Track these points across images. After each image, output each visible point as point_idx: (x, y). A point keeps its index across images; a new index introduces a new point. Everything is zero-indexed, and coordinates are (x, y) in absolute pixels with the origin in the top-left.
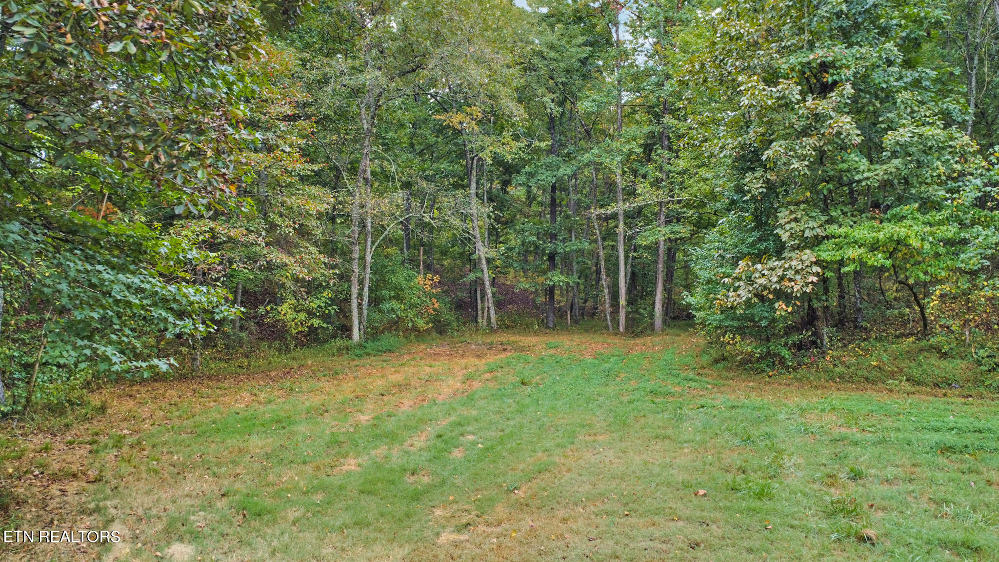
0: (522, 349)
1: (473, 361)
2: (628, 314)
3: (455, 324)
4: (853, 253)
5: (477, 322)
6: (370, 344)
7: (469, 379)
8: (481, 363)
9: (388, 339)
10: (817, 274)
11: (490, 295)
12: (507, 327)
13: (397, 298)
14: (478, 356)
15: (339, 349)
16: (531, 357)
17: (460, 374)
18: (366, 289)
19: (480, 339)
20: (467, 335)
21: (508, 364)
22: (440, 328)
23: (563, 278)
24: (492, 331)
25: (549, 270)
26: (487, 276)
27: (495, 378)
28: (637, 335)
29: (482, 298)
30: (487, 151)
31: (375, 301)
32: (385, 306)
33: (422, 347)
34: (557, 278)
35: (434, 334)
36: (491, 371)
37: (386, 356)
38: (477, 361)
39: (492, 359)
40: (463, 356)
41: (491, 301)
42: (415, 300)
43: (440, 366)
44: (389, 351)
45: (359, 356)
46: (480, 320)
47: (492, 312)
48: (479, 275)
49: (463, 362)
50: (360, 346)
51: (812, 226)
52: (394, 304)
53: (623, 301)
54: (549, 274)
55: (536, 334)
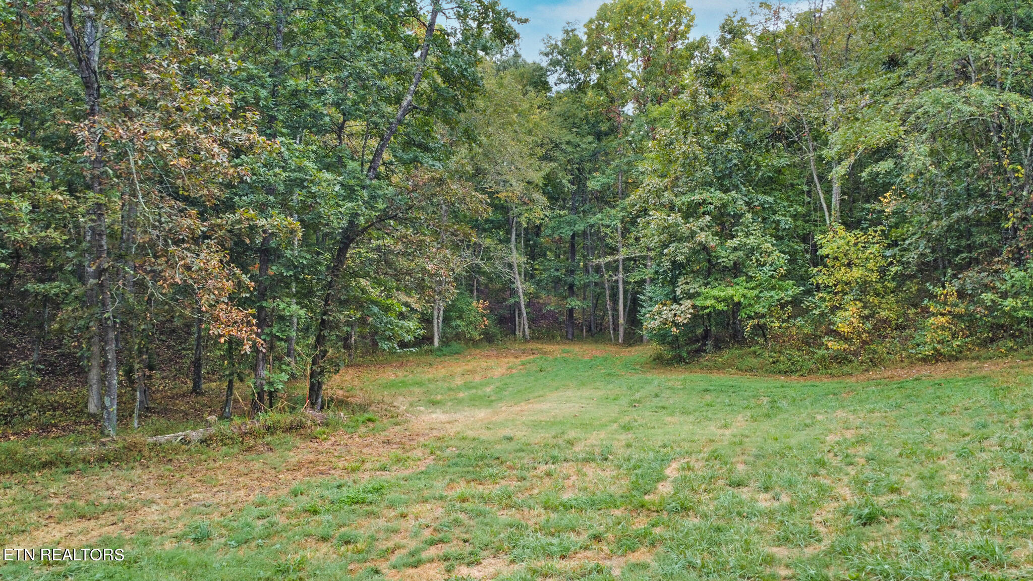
0: (545, 353)
1: (512, 359)
2: (625, 329)
3: (499, 336)
4: (708, 303)
5: (515, 334)
6: (444, 349)
7: (510, 368)
8: (518, 361)
9: (455, 346)
10: (691, 314)
11: (525, 315)
12: (538, 339)
13: (460, 317)
14: (516, 357)
15: (426, 351)
16: (550, 358)
17: (505, 367)
18: (441, 312)
19: (517, 346)
20: (508, 344)
21: (534, 361)
22: (489, 338)
23: (579, 303)
24: (526, 341)
25: (569, 296)
26: (523, 300)
27: (525, 368)
28: (630, 345)
29: (519, 317)
30: (523, 217)
31: (447, 319)
32: (454, 324)
33: (478, 351)
34: (575, 303)
35: (485, 343)
36: (523, 365)
37: (456, 356)
38: (515, 360)
39: (524, 359)
40: (505, 357)
41: (525, 319)
42: (472, 319)
43: (492, 362)
44: (457, 353)
45: (440, 356)
46: (517, 333)
47: (527, 327)
48: (517, 300)
49: (506, 360)
50: (439, 349)
51: (694, 287)
52: (458, 322)
53: (621, 321)
54: (569, 300)
55: (558, 343)
